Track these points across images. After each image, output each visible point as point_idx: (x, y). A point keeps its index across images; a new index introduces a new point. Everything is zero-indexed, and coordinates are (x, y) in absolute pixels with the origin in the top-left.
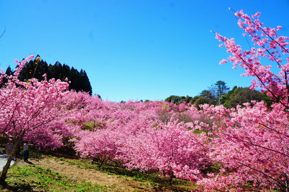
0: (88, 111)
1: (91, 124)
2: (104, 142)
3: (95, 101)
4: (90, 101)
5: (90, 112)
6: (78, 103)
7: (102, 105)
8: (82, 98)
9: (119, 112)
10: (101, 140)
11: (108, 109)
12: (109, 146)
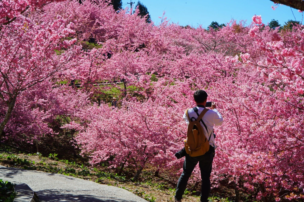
0: (109, 56)
1: (114, 91)
2: (141, 130)
3: (127, 27)
4: (114, 26)
5: (114, 57)
6: (81, 32)
7: (146, 36)
8: (93, 17)
9: (191, 60)
10: (136, 124)
11: (165, 51)
12: (153, 137)
